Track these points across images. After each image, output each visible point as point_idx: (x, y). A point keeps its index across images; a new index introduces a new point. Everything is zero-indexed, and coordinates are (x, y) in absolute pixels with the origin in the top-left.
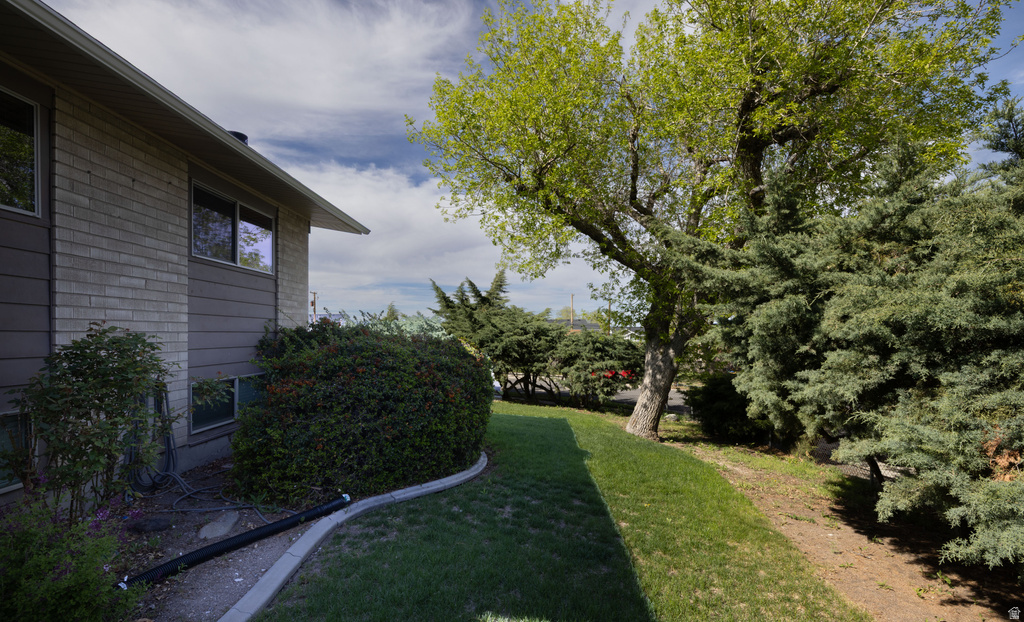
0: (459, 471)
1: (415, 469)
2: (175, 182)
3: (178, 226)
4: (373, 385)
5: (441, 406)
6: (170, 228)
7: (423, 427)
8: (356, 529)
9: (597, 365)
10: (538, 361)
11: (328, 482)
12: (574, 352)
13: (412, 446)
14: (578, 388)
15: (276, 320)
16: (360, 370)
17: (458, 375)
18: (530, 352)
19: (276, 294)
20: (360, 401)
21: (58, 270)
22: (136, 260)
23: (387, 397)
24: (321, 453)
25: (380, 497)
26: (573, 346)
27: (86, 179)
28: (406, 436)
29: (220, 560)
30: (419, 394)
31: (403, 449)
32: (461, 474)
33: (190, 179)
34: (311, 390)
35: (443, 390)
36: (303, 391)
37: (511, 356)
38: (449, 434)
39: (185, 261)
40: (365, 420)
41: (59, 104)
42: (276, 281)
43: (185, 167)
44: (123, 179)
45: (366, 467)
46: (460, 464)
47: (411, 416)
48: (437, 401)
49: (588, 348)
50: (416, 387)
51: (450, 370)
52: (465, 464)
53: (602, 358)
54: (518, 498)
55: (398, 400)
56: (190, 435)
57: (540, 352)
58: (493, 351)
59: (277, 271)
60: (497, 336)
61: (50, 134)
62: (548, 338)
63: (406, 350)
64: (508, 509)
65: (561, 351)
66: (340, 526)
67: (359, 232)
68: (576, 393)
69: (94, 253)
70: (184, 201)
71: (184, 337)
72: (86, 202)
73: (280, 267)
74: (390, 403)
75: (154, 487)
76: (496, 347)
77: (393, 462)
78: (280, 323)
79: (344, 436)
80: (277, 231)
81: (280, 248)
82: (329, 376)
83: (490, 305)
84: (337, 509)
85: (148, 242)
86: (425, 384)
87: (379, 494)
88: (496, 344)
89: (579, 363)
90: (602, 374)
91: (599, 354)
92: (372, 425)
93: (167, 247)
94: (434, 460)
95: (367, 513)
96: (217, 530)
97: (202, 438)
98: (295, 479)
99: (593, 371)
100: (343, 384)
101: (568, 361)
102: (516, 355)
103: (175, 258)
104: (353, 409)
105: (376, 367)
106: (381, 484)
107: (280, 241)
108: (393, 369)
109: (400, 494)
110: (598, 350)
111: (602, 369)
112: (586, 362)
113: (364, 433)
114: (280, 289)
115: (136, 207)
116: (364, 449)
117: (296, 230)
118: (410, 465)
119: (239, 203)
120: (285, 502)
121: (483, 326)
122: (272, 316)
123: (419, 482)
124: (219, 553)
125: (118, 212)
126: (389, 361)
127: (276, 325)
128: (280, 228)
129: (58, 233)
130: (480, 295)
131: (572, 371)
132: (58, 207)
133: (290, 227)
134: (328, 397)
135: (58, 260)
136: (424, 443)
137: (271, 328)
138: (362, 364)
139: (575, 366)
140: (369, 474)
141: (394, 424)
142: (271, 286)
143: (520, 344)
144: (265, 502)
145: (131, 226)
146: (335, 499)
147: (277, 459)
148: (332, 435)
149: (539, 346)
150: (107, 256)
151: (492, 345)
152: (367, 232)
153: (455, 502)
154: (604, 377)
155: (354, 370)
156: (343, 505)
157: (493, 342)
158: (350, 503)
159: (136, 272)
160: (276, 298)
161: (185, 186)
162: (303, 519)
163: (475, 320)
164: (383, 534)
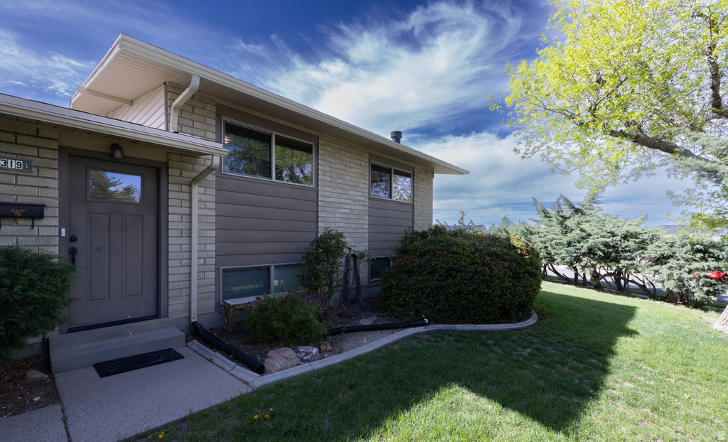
0: (506, 323)
1: (470, 314)
2: (363, 164)
3: (364, 183)
4: (444, 262)
5: (488, 278)
6: (361, 185)
7: (474, 289)
8: (426, 336)
9: (695, 265)
10: (625, 259)
11: (417, 311)
12: (667, 253)
13: (467, 299)
14: (671, 285)
15: (413, 227)
16: (438, 253)
17: (504, 260)
18: (617, 252)
19: (413, 213)
20: (436, 270)
21: (320, 208)
22: (346, 201)
23: (451, 269)
24: (414, 295)
25: (447, 325)
26: (666, 247)
27: (328, 169)
28: (462, 293)
29: (362, 333)
30: (472, 268)
31: (462, 300)
32: (507, 325)
33: (370, 161)
34: (412, 262)
35: (490, 268)
36: (408, 262)
37: (596, 254)
38: (496, 296)
39: (367, 200)
40: (438, 280)
41: (320, 142)
42: (413, 206)
43: (367, 155)
44: (342, 167)
45: (438, 307)
46: (508, 319)
47: (465, 281)
48: (484, 275)
49: (685, 249)
50: (470, 264)
51: (498, 256)
52: (512, 319)
53: (703, 259)
54: (539, 346)
55: (457, 271)
56: (369, 281)
57: (626, 251)
58: (579, 249)
59: (414, 201)
60: (584, 238)
61: (318, 154)
62: (637, 240)
63: (467, 242)
64: (529, 350)
65: (652, 251)
66: (419, 334)
67: (462, 173)
68: (668, 289)
69: (332, 200)
70: (367, 172)
71: (367, 235)
72: (328, 179)
73: (415, 199)
74: (453, 272)
75: (353, 302)
76: (582, 247)
77: (455, 307)
78: (415, 229)
79: (427, 288)
80: (414, 179)
81: (415, 188)
82: (422, 255)
83: (582, 214)
84: (420, 325)
85: (352, 192)
86: (477, 263)
87: (446, 324)
88: (582, 244)
89: (672, 262)
90: (702, 274)
91: (699, 255)
92: (441, 284)
93: (359, 194)
94: (484, 311)
95: (436, 332)
96: (366, 322)
97: (374, 284)
98: (403, 306)
99: (690, 272)
100: (428, 260)
101: (661, 260)
102: (601, 254)
103: (363, 198)
104: (431, 273)
105: (447, 251)
106: (448, 318)
107: (415, 185)
108: (456, 253)
109: (460, 327)
110: (699, 251)
111: (703, 270)
112: (682, 262)
113: (437, 287)
114: (415, 210)
115: (347, 178)
116: (437, 296)
117: (425, 177)
118: (467, 311)
119: (393, 168)
120: (397, 317)
121: (572, 230)
122: (411, 225)
123: (473, 323)
124: (362, 330)
125: (340, 181)
126: (455, 248)
127: (413, 230)
128: (415, 178)
129: (320, 193)
130: (573, 207)
131: (664, 269)
132: (320, 183)
133: (421, 176)
134: (420, 266)
135: (320, 203)
136: (475, 299)
137: (410, 231)
138: (440, 250)
139: (668, 265)
140: (440, 310)
141: (455, 285)
142: (410, 208)
143: (606, 245)
144: (389, 315)
145: (345, 187)
146: (421, 320)
147: (395, 295)
148: (420, 286)
149: (627, 246)
150: (336, 200)
151: (578, 245)
152: (468, 172)
153: (491, 338)
154: (706, 277)
155: (435, 253)
156: (424, 324)
157: (579, 242)
158: (427, 324)
159: (347, 206)
160: (413, 216)
161: (367, 165)
162: (402, 325)
163: (566, 226)
164: (438, 342)
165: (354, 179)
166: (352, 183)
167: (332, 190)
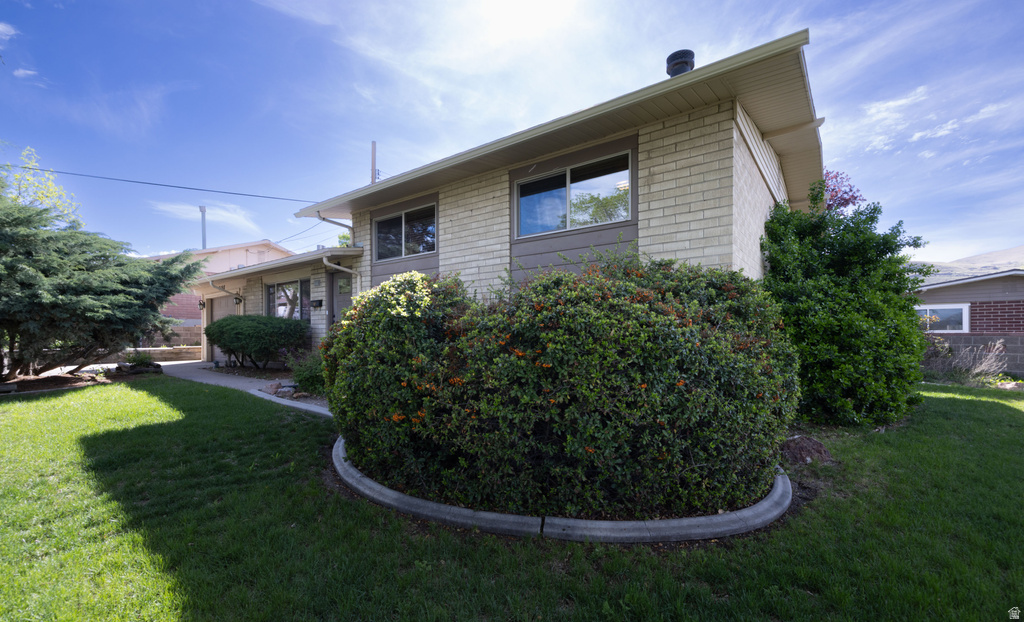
6: (497, 227)
19: (636, 241)
33: (511, 183)
39: (507, 246)
41: (441, 196)
42: (636, 225)
72: (450, 236)
80: (637, 162)
93: (492, 242)
114: (642, 233)
117: (688, 136)
119: (569, 168)
125: (464, 233)
128: (641, 157)
133: (666, 143)
145: (470, 238)
165: (483, 223)
166: (481, 230)
167: (454, 248)
